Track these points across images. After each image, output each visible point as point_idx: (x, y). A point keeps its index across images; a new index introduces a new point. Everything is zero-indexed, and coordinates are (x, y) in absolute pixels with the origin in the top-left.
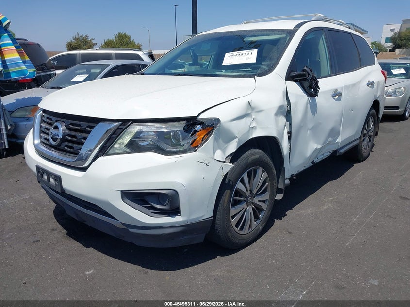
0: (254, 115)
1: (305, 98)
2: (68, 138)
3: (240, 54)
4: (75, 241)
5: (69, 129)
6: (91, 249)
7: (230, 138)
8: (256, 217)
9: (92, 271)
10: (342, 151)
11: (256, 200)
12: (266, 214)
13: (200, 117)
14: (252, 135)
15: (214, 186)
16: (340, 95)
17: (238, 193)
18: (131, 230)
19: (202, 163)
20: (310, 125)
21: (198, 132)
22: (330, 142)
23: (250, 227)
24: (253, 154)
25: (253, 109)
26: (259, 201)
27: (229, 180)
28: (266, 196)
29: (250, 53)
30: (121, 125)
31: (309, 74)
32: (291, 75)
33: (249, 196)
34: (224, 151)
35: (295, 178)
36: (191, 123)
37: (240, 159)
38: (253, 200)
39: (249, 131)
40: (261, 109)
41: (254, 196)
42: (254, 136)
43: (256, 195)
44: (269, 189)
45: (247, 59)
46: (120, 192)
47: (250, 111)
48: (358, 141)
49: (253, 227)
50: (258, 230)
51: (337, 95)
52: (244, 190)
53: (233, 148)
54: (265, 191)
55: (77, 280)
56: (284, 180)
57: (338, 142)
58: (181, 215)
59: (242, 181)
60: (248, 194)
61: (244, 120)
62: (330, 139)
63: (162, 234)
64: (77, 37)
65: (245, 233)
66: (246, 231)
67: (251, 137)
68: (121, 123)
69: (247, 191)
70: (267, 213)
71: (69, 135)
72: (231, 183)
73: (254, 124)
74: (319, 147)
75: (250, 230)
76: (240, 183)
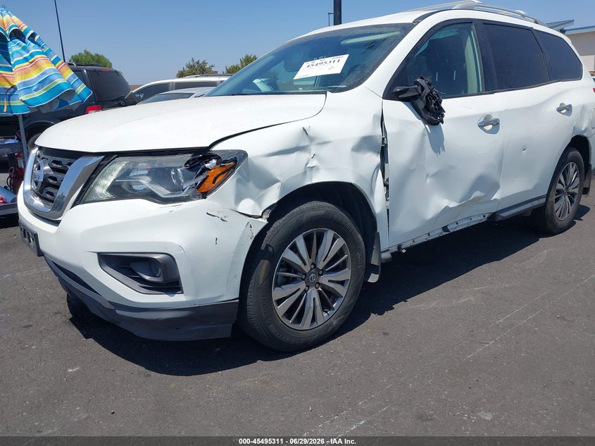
0: (314, 149)
1: (419, 126)
2: (51, 181)
3: (323, 62)
4: (76, 329)
5: (53, 169)
6: (91, 340)
7: (266, 181)
8: (326, 306)
9: (78, 368)
10: (505, 214)
11: (324, 280)
12: (345, 303)
13: (215, 148)
14: (311, 180)
15: (237, 252)
16: (496, 124)
17: (288, 266)
18: (118, 312)
19: (213, 216)
20: (432, 170)
21: (210, 170)
22: (478, 199)
23: (314, 319)
24: (313, 209)
25: (312, 139)
26: (329, 281)
27: (268, 246)
28: (346, 274)
29: (337, 60)
30: (103, 160)
31: (423, 89)
32: (394, 90)
33: (310, 272)
34: (259, 200)
35: (404, 251)
36: (199, 157)
37: (288, 214)
38: (318, 279)
39: (305, 173)
40: (327, 140)
41: (321, 273)
42: (315, 180)
43: (324, 272)
44: (349, 264)
45: (329, 69)
46: (96, 255)
47: (305, 142)
48: (543, 201)
49: (320, 321)
50: (330, 325)
51: (490, 123)
52: (299, 262)
53: (273, 196)
54: (342, 267)
55: (53, 378)
56: (380, 253)
57: (495, 200)
58: (182, 293)
59: (294, 249)
60: (307, 269)
61: (294, 155)
62: (477, 194)
63: (157, 319)
64: (191, 63)
65: (304, 329)
66: (306, 324)
67: (310, 183)
68: (103, 157)
69: (305, 264)
70: (346, 300)
71: (51, 177)
72: (270, 249)
73: (313, 163)
74: (453, 204)
75: (315, 325)
76: (290, 251)
